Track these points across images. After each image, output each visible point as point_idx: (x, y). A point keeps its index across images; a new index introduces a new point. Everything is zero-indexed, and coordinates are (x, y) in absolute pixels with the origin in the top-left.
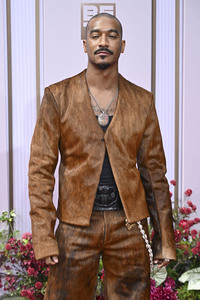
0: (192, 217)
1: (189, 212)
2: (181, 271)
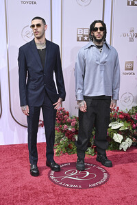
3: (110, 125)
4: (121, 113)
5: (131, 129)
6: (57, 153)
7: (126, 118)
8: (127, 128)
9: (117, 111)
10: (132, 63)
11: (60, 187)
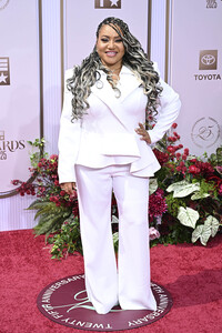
0: (177, 144)
1: (175, 140)
2: (168, 184)
3: (169, 190)
4: (194, 162)
5: (215, 197)
6: (56, 253)
7: (204, 172)
8: (207, 195)
9: (184, 158)
10: (214, 53)
11: (64, 329)
